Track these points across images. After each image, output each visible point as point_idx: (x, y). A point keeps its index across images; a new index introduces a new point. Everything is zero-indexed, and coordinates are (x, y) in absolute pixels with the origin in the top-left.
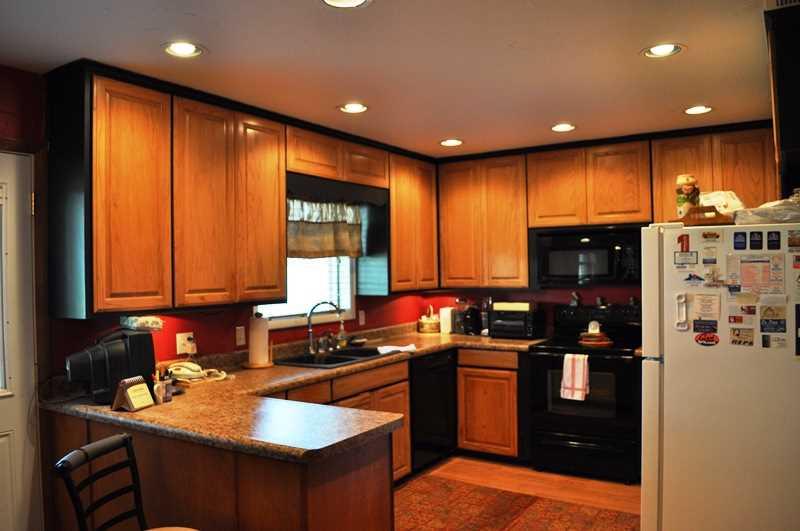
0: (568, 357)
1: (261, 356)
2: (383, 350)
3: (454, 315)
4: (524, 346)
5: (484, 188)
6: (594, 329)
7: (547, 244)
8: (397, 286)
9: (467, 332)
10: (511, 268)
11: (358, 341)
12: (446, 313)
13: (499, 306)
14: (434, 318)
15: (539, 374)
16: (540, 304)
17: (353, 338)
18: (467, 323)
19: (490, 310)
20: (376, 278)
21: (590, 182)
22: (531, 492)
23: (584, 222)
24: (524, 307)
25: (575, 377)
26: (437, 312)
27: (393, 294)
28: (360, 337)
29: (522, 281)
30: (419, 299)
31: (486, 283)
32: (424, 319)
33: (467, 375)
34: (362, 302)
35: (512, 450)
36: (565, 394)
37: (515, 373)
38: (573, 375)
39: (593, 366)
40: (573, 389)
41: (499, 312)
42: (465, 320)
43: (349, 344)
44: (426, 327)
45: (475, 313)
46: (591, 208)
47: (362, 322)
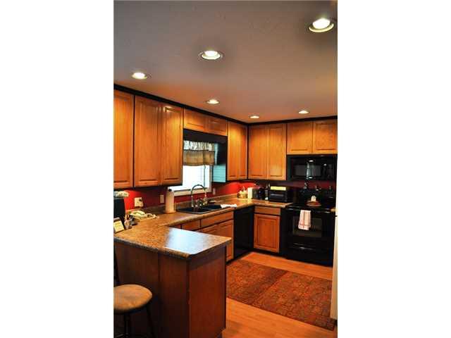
0: (302, 211)
1: (171, 207)
2: (223, 206)
3: (253, 191)
4: (283, 205)
5: (268, 137)
6: (313, 199)
7: (295, 162)
8: (229, 179)
9: (259, 199)
10: (279, 172)
11: (212, 201)
12: (250, 190)
13: (272, 188)
14: (245, 192)
15: (289, 218)
16: (291, 187)
17: (210, 200)
18: (259, 195)
19: (269, 189)
20: (220, 174)
21: (314, 136)
22: (285, 269)
23: (311, 153)
24: (284, 189)
25: (305, 220)
26: (246, 189)
27: (228, 182)
28: (213, 200)
29: (283, 178)
30: (239, 183)
31: (268, 178)
32: (241, 192)
33: (258, 217)
34: (214, 185)
35: (277, 250)
36: (300, 227)
37: (279, 218)
38: (304, 219)
39: (313, 215)
40: (304, 225)
41: (273, 191)
42: (258, 193)
43: (208, 202)
44: (241, 196)
45: (262, 190)
46: (314, 147)
47: (214, 193)
